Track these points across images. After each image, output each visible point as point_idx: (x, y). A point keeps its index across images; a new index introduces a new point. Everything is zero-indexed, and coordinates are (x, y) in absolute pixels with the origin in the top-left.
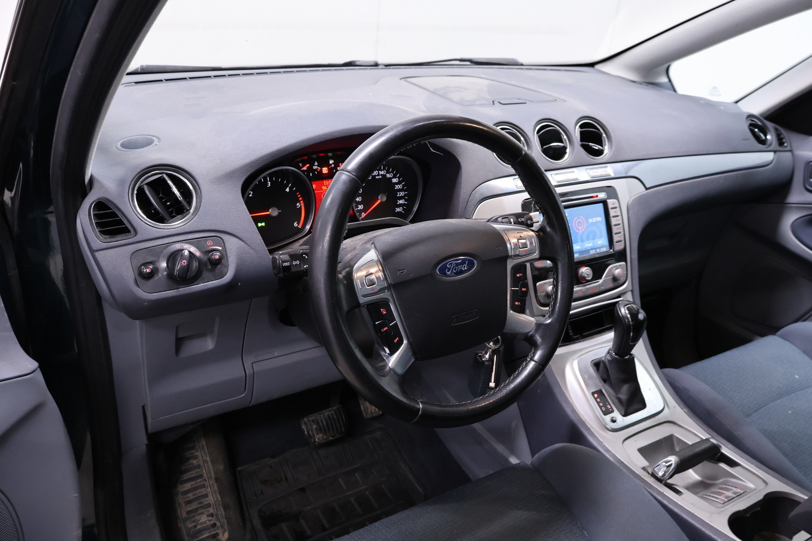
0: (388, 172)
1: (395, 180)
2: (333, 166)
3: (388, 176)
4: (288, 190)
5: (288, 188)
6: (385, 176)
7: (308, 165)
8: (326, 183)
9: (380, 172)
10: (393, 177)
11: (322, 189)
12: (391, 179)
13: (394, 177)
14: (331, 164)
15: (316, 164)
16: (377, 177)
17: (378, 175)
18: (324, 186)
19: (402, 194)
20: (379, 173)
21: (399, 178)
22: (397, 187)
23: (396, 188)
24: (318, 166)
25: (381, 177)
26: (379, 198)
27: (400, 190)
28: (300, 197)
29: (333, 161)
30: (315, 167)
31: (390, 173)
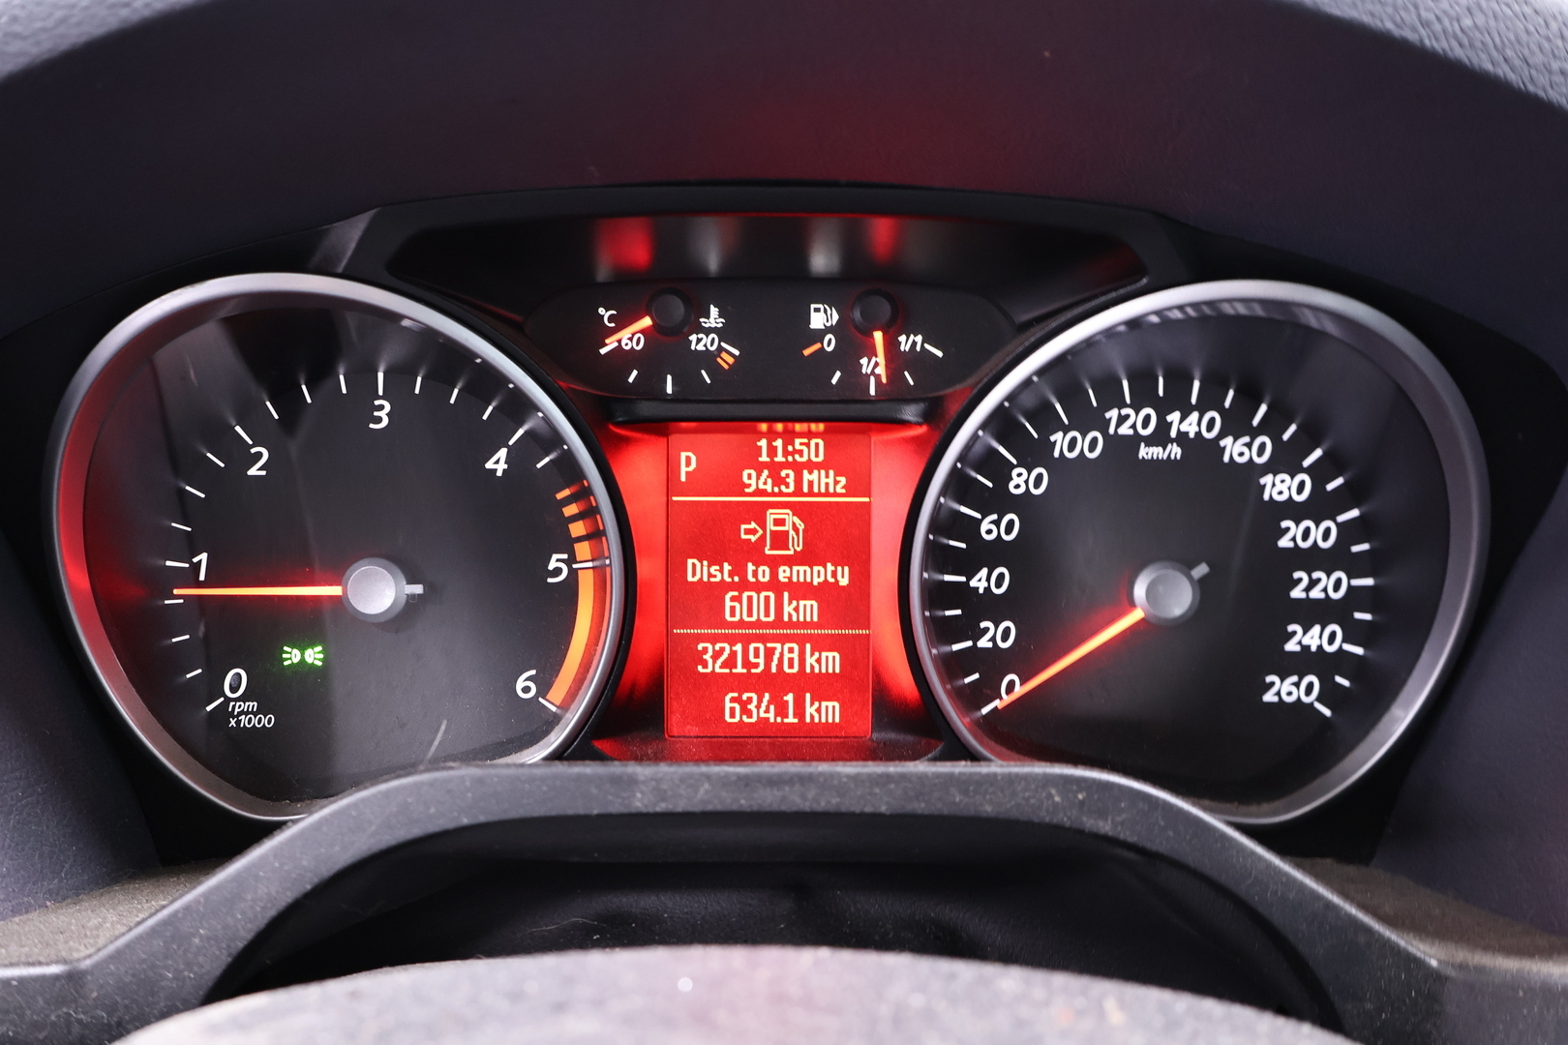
0: (1237, 424)
1: (1280, 487)
2: (830, 344)
3: (1235, 449)
4: (498, 463)
5: (503, 453)
6: (1214, 448)
7: (647, 322)
8: (772, 451)
9: (1174, 417)
10: (1273, 467)
11: (740, 488)
12: (1252, 471)
13: (1285, 461)
14: (819, 335)
15: (714, 318)
16: (1145, 452)
17: (1161, 437)
18: (759, 468)
19: (1329, 585)
20: (1164, 426)
21: (1320, 474)
22: (1293, 535)
23: (1284, 542)
24: (722, 333)
25: (1175, 451)
26: (1140, 590)
27: (1313, 559)
28: (574, 518)
29: (836, 317)
30: (700, 343)
31: (1254, 433)
